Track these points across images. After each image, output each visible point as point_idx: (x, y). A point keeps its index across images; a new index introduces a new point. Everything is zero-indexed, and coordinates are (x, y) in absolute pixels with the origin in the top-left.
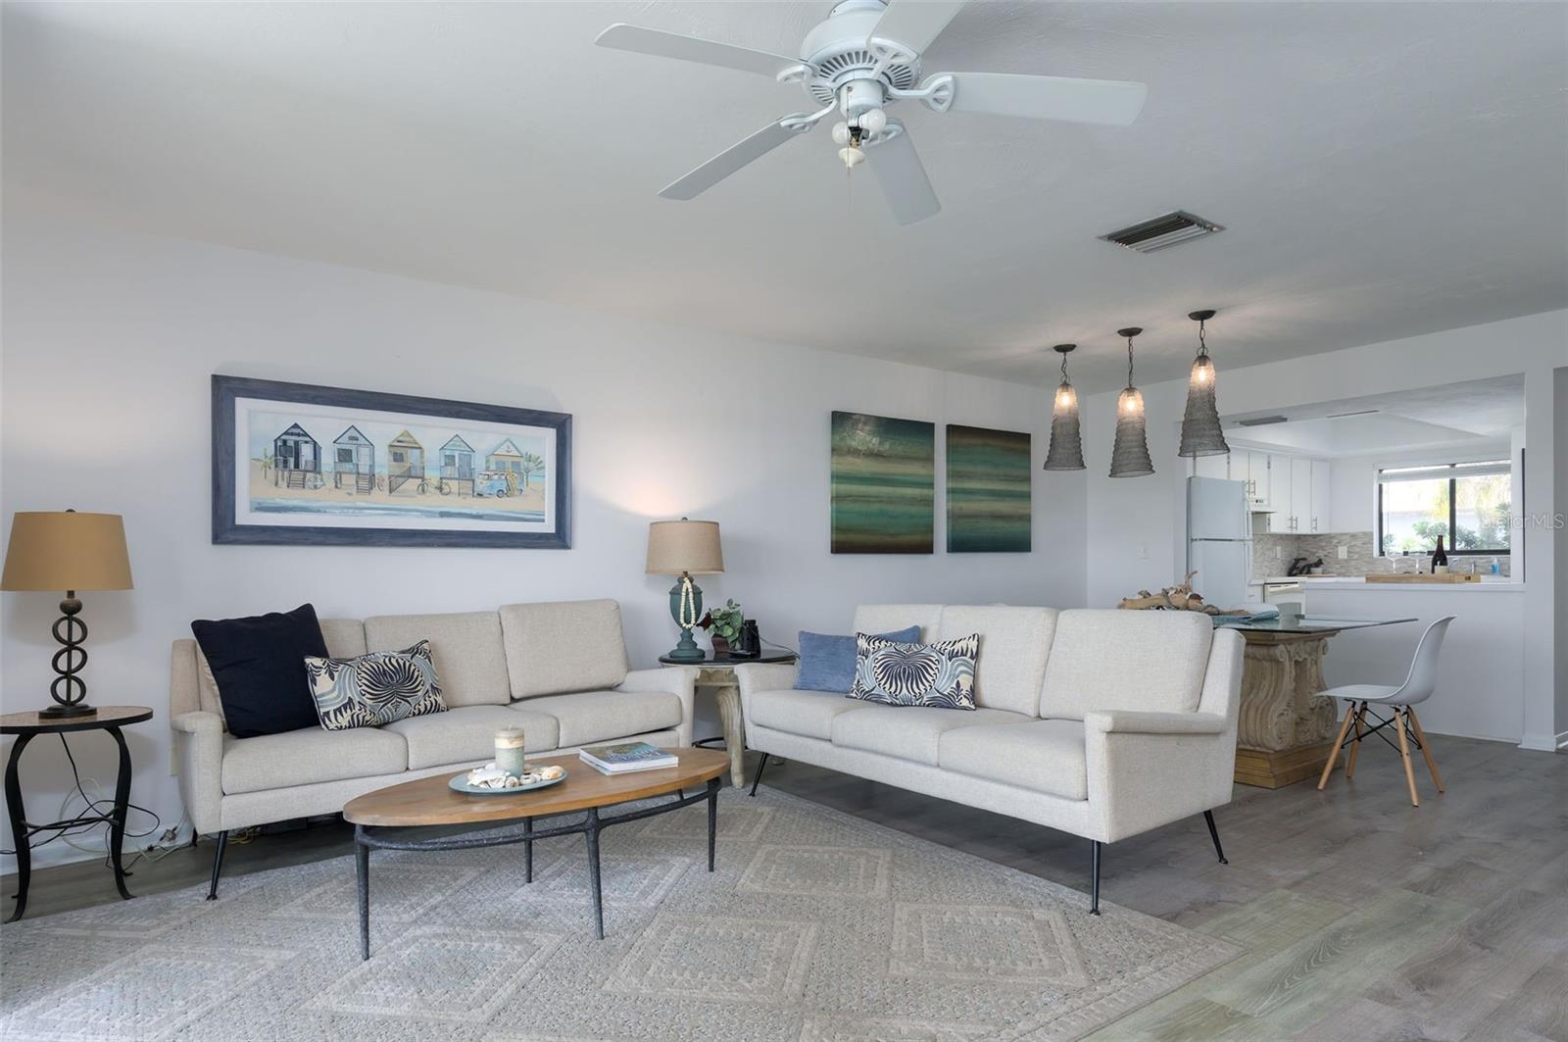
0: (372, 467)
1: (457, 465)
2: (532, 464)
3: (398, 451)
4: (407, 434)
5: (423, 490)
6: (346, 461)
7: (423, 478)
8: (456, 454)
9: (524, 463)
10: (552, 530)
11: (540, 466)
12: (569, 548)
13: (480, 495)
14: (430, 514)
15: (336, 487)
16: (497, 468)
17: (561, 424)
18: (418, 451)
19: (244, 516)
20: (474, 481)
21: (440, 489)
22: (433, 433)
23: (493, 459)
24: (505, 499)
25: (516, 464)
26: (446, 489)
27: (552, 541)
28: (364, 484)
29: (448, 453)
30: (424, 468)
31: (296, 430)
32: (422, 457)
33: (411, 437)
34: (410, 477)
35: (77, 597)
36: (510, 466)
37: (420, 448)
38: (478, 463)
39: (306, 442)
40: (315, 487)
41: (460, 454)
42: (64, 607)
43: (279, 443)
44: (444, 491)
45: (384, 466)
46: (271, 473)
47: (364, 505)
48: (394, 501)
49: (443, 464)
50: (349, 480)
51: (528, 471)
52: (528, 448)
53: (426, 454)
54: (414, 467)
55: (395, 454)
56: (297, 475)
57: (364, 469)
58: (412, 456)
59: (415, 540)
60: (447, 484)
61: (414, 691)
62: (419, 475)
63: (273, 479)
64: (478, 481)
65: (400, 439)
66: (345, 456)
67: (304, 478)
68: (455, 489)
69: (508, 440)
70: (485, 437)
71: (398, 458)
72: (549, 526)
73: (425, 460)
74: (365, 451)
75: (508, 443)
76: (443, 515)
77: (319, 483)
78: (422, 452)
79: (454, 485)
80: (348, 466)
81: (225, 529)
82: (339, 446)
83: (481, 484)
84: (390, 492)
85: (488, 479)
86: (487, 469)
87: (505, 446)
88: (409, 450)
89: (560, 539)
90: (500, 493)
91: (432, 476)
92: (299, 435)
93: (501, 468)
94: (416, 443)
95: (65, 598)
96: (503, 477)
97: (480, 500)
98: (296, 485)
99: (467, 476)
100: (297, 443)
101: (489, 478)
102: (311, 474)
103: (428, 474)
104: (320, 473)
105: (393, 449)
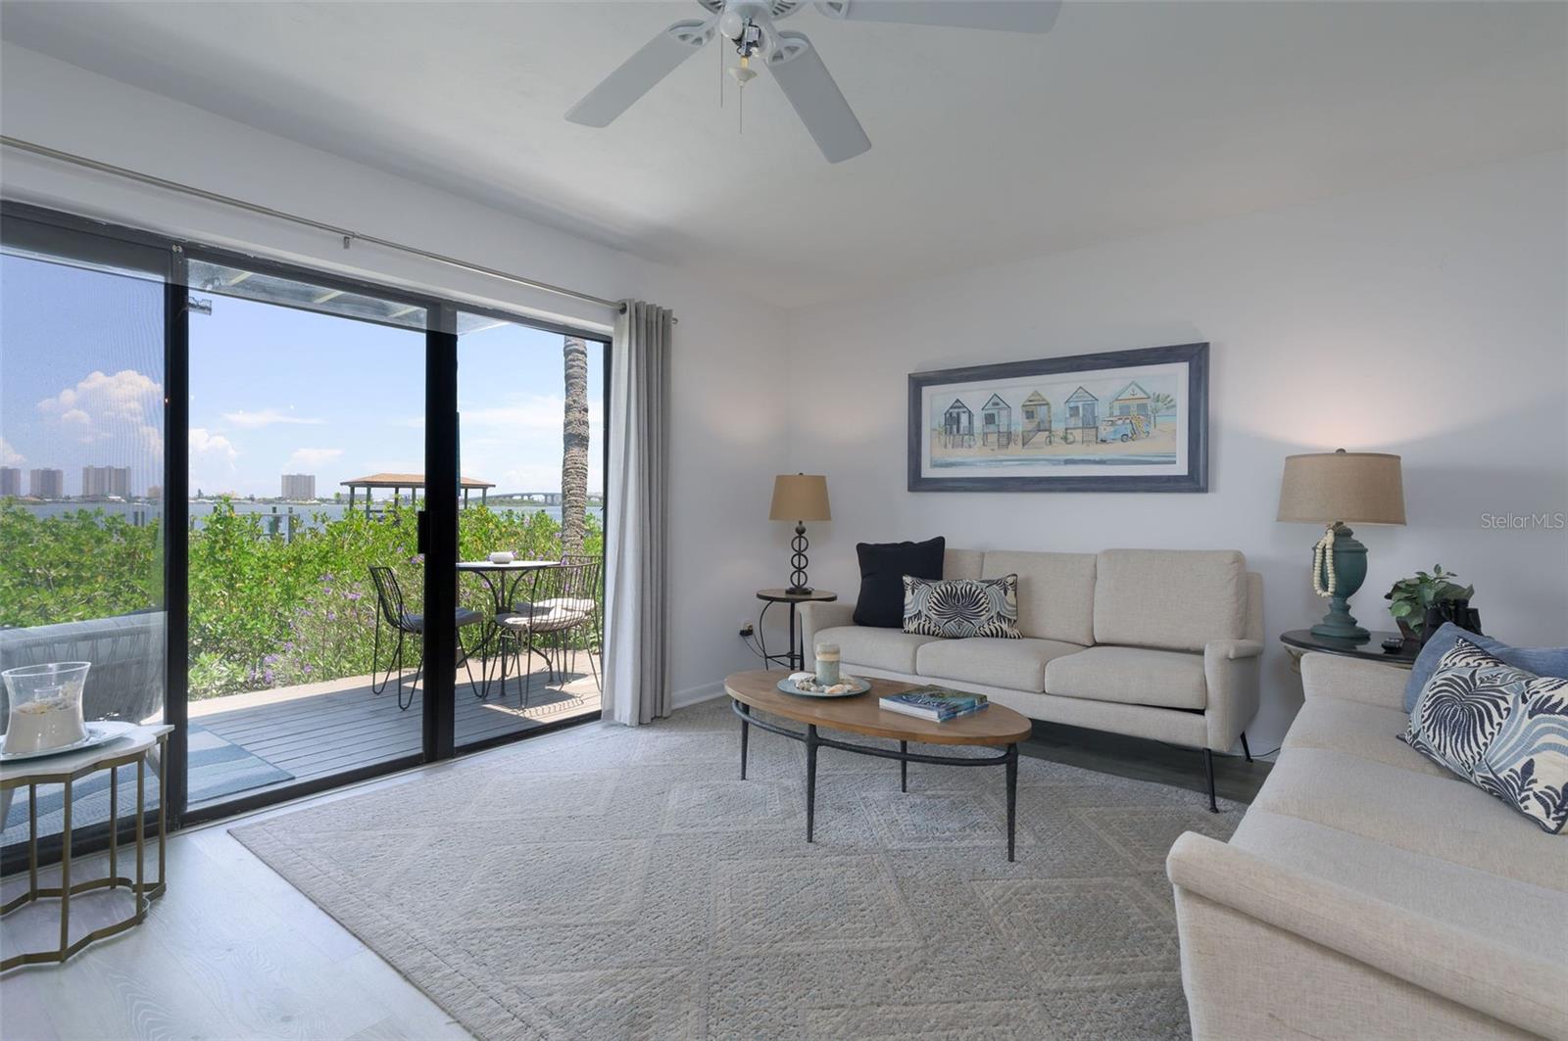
0: (1009, 425)
1: (1081, 415)
2: (1160, 404)
3: (1030, 409)
4: (1036, 393)
5: (1050, 442)
6: (990, 423)
7: (1050, 431)
8: (1080, 404)
9: (1150, 404)
10: (1185, 472)
11: (1171, 405)
12: (1205, 490)
13: (1103, 441)
14: (1055, 462)
15: (984, 444)
16: (1121, 413)
17: (1196, 357)
18: (1046, 407)
19: (927, 472)
20: (1097, 428)
21: (1065, 439)
22: (1058, 388)
23: (1117, 405)
24: (1130, 443)
25: (1142, 407)
26: (1071, 438)
27: (1183, 484)
28: (1004, 441)
29: (1072, 405)
30: (1050, 422)
31: (958, 404)
32: (1049, 412)
33: (1039, 395)
34: (1040, 431)
35: (804, 524)
36: (1135, 409)
37: (1048, 404)
38: (1102, 410)
39: (964, 412)
40: (970, 446)
41: (1084, 405)
42: (797, 530)
43: (948, 415)
44: (1069, 441)
45: (1019, 423)
46: (943, 437)
47: (1003, 457)
48: (1025, 453)
49: (1068, 416)
50: (993, 438)
51: (1156, 411)
52: (1153, 388)
53: (1053, 409)
54: (1043, 422)
55: (1027, 412)
56: (958, 438)
57: (1003, 429)
58: (1041, 412)
59: (1041, 486)
60: (1072, 433)
61: (977, 615)
62: (1048, 428)
63: (943, 442)
64: (1101, 428)
65: (1031, 399)
66: (990, 419)
67: (962, 440)
68: (1079, 438)
69: (1132, 383)
70: (1108, 384)
71: (1030, 415)
72: (1181, 468)
73: (1052, 414)
74: (1004, 413)
75: (1133, 386)
76: (1067, 462)
77: (972, 443)
78: (1049, 408)
79: (1078, 434)
80: (992, 428)
81: (918, 483)
82: (987, 412)
83: (1105, 431)
84: (1024, 445)
85: (1111, 425)
86: (1111, 415)
87: (1130, 390)
88: (1038, 408)
89: (1195, 481)
90: (1125, 438)
91: (1058, 427)
92: (959, 407)
93: (1125, 412)
94: (1044, 400)
95: (798, 524)
96: (1128, 421)
97: (1104, 446)
98: (957, 446)
99: (1090, 424)
100: (958, 414)
101: (1113, 423)
102: (967, 437)
103: (1054, 426)
104: (973, 435)
105: (1025, 409)
